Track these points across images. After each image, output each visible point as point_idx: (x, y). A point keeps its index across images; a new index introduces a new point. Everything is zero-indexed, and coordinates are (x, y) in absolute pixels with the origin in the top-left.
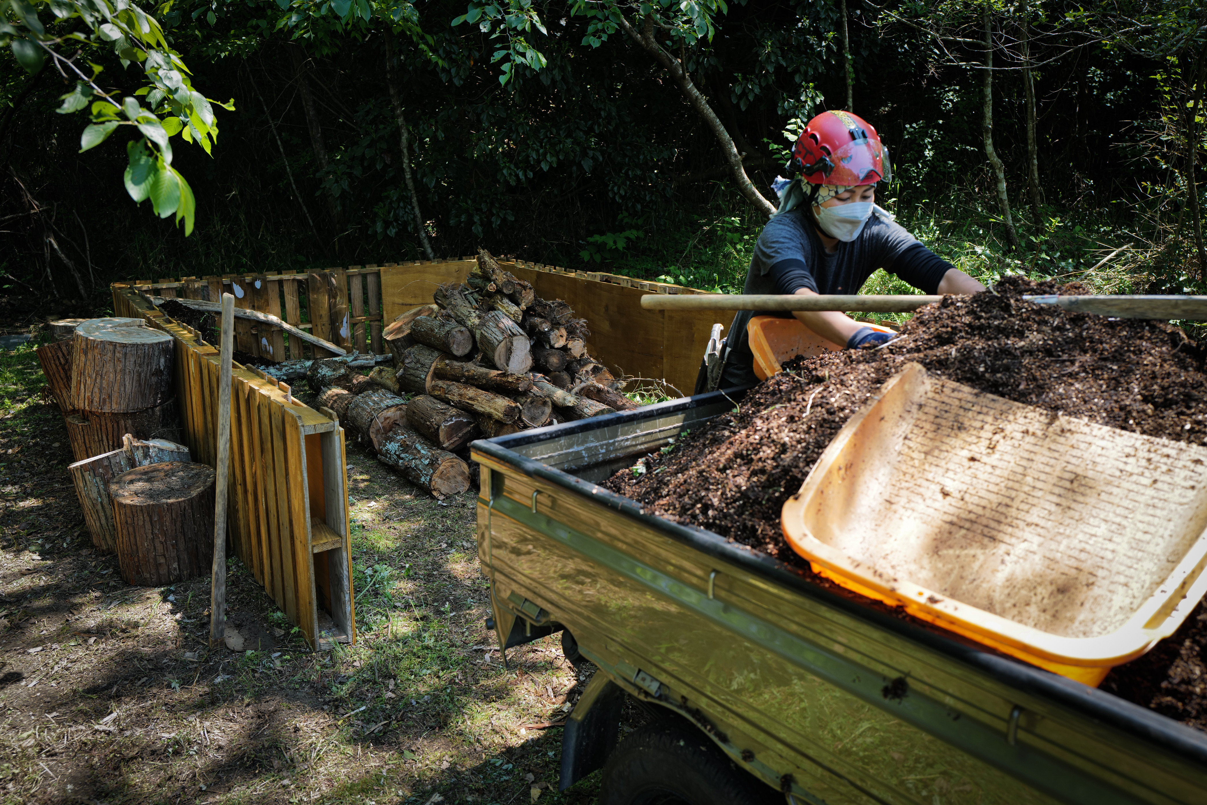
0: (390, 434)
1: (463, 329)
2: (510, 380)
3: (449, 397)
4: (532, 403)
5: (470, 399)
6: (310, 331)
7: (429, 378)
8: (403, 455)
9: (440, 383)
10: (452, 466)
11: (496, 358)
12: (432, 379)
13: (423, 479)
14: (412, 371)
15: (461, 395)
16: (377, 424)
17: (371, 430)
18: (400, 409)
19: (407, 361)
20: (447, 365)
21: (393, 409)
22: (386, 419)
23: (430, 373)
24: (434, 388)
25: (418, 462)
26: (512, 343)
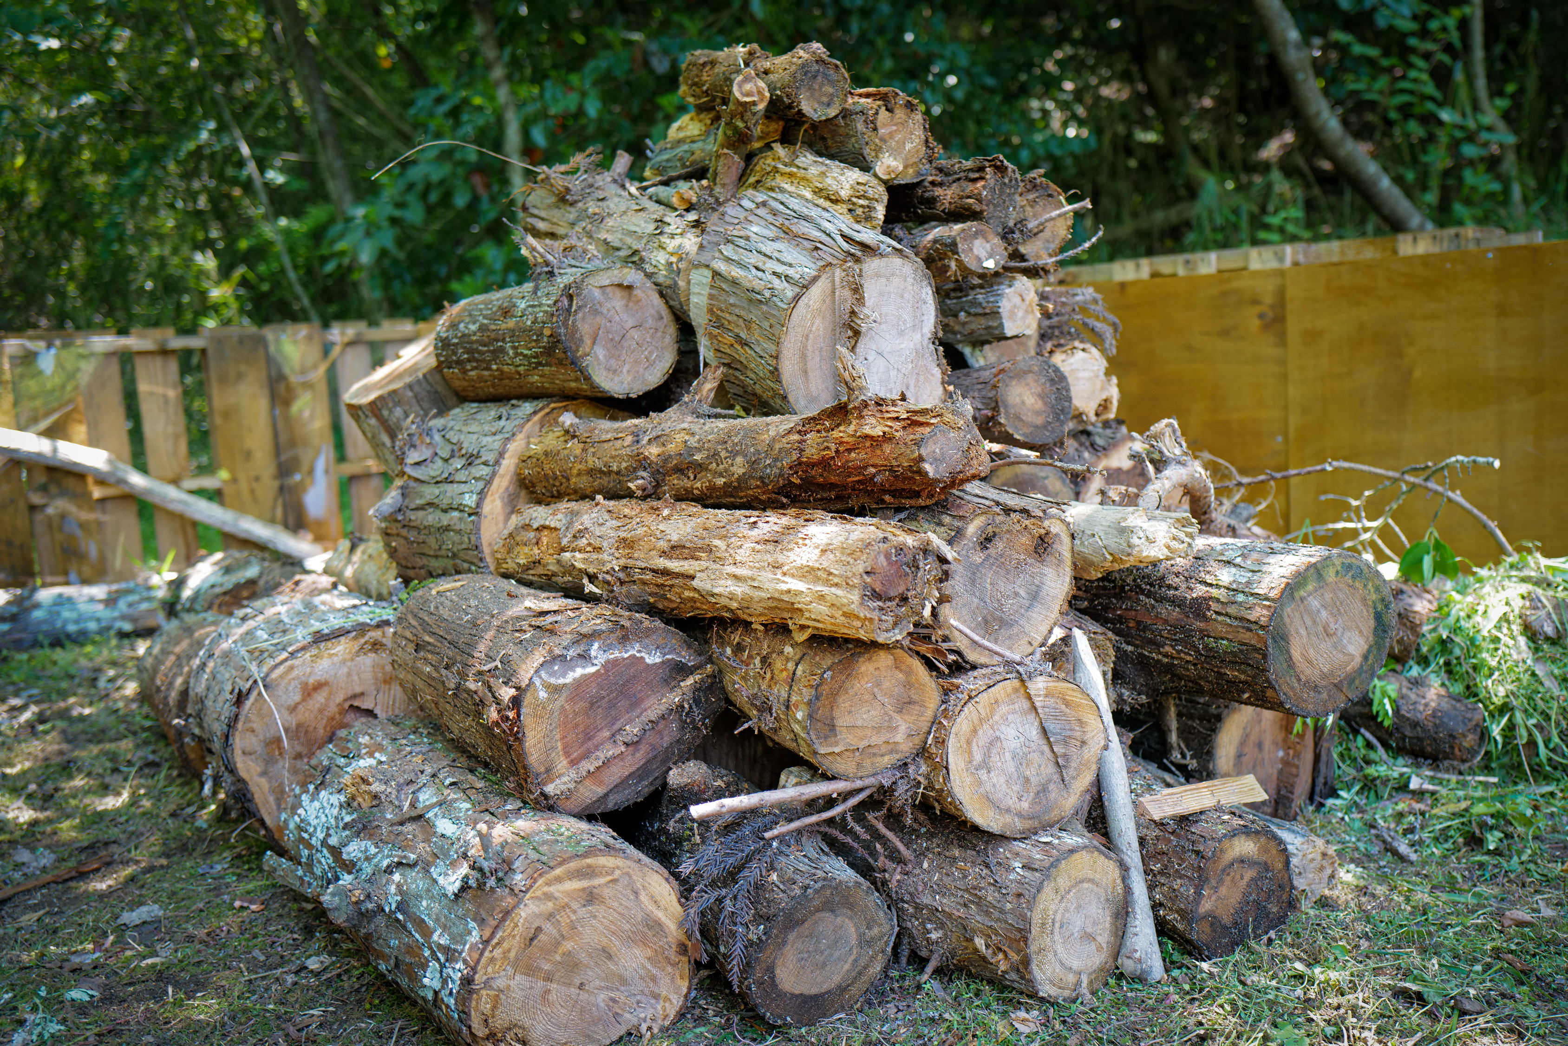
0: (323, 757)
1: (631, 276)
2: (873, 427)
3: (578, 560)
4: (986, 541)
5: (676, 550)
6: (216, 496)
7: (493, 506)
8: (353, 850)
9: (540, 514)
10: (591, 897)
11: (789, 368)
12: (512, 508)
13: (430, 980)
14: (430, 492)
15: (627, 544)
16: (265, 714)
17: (239, 742)
18: (376, 646)
19: (413, 456)
20: (570, 434)
21: (342, 648)
22: (310, 690)
23: (503, 482)
24: (512, 541)
25: (415, 881)
26: (857, 290)
